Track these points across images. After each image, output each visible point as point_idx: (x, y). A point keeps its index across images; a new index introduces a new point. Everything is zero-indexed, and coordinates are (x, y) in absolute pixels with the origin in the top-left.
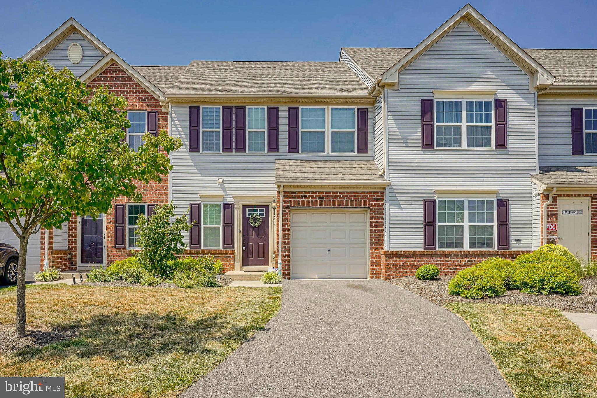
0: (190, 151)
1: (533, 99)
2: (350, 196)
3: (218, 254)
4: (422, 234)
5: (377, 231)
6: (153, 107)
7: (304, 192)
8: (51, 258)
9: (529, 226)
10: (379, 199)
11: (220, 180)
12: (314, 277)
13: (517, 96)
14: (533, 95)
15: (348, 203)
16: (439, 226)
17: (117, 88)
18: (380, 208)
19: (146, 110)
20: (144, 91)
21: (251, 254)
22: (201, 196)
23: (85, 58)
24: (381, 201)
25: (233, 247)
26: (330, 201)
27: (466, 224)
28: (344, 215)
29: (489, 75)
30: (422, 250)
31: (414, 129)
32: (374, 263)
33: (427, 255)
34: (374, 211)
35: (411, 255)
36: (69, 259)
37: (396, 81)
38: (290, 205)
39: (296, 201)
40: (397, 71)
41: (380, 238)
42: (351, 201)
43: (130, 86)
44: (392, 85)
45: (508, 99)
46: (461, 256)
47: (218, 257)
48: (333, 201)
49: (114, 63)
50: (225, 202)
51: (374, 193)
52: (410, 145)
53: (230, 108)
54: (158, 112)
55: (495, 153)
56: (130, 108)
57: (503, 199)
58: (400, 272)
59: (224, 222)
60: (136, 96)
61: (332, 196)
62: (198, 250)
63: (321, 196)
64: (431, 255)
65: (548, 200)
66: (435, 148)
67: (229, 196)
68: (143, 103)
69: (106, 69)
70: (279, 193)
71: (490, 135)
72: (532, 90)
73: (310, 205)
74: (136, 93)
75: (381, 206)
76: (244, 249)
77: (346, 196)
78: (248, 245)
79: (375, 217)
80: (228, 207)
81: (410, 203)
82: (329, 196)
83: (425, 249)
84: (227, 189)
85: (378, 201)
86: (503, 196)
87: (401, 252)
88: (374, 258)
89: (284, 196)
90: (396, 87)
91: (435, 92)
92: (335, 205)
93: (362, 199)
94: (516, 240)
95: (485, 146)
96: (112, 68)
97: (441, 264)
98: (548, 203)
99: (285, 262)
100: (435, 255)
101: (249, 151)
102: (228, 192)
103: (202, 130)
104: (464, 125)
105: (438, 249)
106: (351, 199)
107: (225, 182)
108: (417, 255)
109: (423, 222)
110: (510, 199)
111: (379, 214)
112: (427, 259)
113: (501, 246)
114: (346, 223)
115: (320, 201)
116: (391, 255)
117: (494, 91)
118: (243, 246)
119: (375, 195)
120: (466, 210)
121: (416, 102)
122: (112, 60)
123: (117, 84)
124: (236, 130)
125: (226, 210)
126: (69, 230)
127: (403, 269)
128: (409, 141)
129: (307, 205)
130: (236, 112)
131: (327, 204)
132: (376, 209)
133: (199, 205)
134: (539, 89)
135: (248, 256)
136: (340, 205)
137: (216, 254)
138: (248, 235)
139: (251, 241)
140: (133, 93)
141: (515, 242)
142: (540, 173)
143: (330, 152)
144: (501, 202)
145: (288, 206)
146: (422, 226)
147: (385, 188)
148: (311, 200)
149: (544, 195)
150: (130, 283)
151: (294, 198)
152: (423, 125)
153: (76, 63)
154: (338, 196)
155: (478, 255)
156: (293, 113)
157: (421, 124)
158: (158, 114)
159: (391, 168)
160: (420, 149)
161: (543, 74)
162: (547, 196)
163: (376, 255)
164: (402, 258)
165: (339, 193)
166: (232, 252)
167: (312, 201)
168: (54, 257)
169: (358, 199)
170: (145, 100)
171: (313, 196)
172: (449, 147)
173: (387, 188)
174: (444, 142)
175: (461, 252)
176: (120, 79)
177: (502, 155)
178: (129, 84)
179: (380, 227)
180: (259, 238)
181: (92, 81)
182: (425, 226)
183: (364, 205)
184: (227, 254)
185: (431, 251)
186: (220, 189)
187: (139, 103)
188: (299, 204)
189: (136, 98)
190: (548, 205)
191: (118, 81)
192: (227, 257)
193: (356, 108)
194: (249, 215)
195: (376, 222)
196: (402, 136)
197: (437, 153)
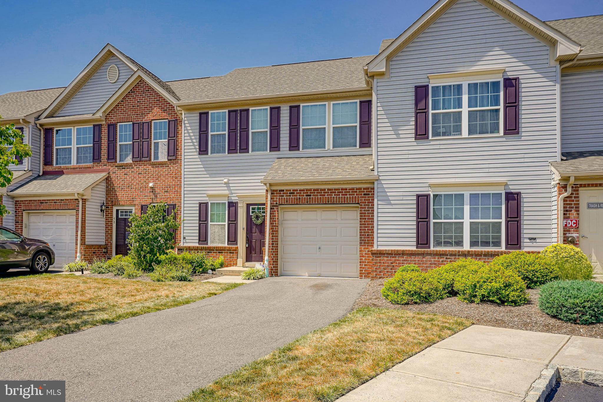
0: (199, 154)
1: (553, 74)
2: (338, 192)
3: (223, 250)
4: (415, 231)
5: (366, 229)
6: (173, 116)
7: (292, 190)
8: (83, 252)
9: (548, 222)
10: (369, 194)
11: (226, 180)
12: (303, 274)
13: (533, 72)
14: (554, 69)
15: (336, 199)
16: (434, 223)
17: (144, 101)
18: (370, 204)
19: (167, 119)
20: (166, 102)
21: (254, 251)
22: (209, 196)
23: (120, 77)
24: (371, 197)
25: (237, 244)
26: (318, 198)
27: (467, 221)
28: (336, 212)
29: (497, 51)
30: (414, 248)
31: (407, 119)
32: (363, 262)
33: (419, 254)
34: (364, 208)
35: (400, 254)
36: (104, 252)
37: (384, 70)
38: (278, 202)
39: (284, 198)
40: (385, 59)
41: (370, 235)
42: (339, 198)
43: (154, 98)
44: (382, 74)
45: (520, 77)
46: (459, 255)
47: (222, 253)
48: (320, 198)
49: (142, 79)
50: (229, 201)
51: (364, 189)
52: (401, 136)
53: (235, 112)
54: (177, 120)
55: (504, 139)
56: (155, 118)
57: (512, 191)
58: (387, 272)
59: (229, 220)
60: (159, 106)
61: (319, 193)
62: (205, 246)
63: (309, 193)
64: (423, 254)
65: (566, 191)
66: (430, 138)
67: (234, 195)
68: (164, 112)
69: (136, 86)
70: (267, 191)
71: (498, 119)
72: (553, 63)
73: (298, 202)
74: (159, 104)
75: (371, 202)
76: (247, 246)
77: (334, 192)
78: (251, 242)
79: (365, 213)
80: (232, 205)
81: (401, 198)
82: (317, 193)
83: (417, 248)
84: (232, 188)
85: (368, 197)
86: (513, 189)
87: (389, 250)
88: (363, 256)
89: (272, 193)
90: (386, 77)
91: (429, 77)
92: (323, 202)
93: (351, 195)
94: (530, 239)
95: (492, 132)
96: (141, 83)
97: (435, 264)
98: (566, 195)
99: (273, 259)
100: (429, 255)
101: (253, 151)
102: (233, 192)
103: (210, 134)
104: (465, 110)
105: (432, 248)
106: (339, 195)
107: (230, 182)
108: (407, 254)
109: (415, 218)
110: (522, 191)
111: (369, 211)
112: (419, 258)
113: (510, 245)
114: (337, 220)
115: (307, 198)
116: (378, 253)
117: (502, 70)
118: (247, 243)
119: (365, 191)
120: (467, 205)
121: (410, 90)
122: (139, 76)
123: (144, 97)
124: (240, 132)
125: (231, 208)
126: (106, 228)
127: (391, 269)
128: (400, 132)
129: (294, 202)
130: (241, 115)
131: (315, 202)
132: (367, 205)
133: (207, 204)
134: (562, 61)
135: (251, 253)
136: (328, 202)
137: (221, 250)
138: (251, 232)
139: (254, 237)
140: (157, 105)
141: (528, 241)
142: (562, 160)
143: (331, 148)
144: (510, 195)
145: (276, 203)
146: (415, 223)
147: (373, 183)
148: (298, 197)
149: (561, 186)
150: (115, 275)
151: (282, 196)
152: (417, 114)
153: (113, 82)
154: (326, 193)
155: (481, 255)
156: (295, 111)
157: (414, 113)
158: (177, 122)
159: (379, 161)
160: (413, 140)
161: (564, 43)
162: (565, 187)
163: (365, 254)
164: (390, 257)
165: (326, 190)
166: (234, 249)
167: (300, 198)
168: (86, 251)
169: (347, 195)
170: (167, 110)
171: (301, 193)
172: (448, 135)
173: (376, 183)
174: (442, 130)
175: (459, 251)
176: (146, 93)
177: (512, 142)
178: (154, 96)
179: (370, 224)
180: (261, 235)
181: (124, 97)
182: (418, 223)
183: (353, 201)
184: (230, 250)
185: (423, 250)
186: (226, 188)
187: (162, 112)
188: (287, 201)
189: (159, 108)
190: (565, 198)
191: (145, 95)
192: (230, 253)
193: (358, 101)
194: (253, 212)
195: (366, 219)
196: (393, 127)
197: (432, 143)
